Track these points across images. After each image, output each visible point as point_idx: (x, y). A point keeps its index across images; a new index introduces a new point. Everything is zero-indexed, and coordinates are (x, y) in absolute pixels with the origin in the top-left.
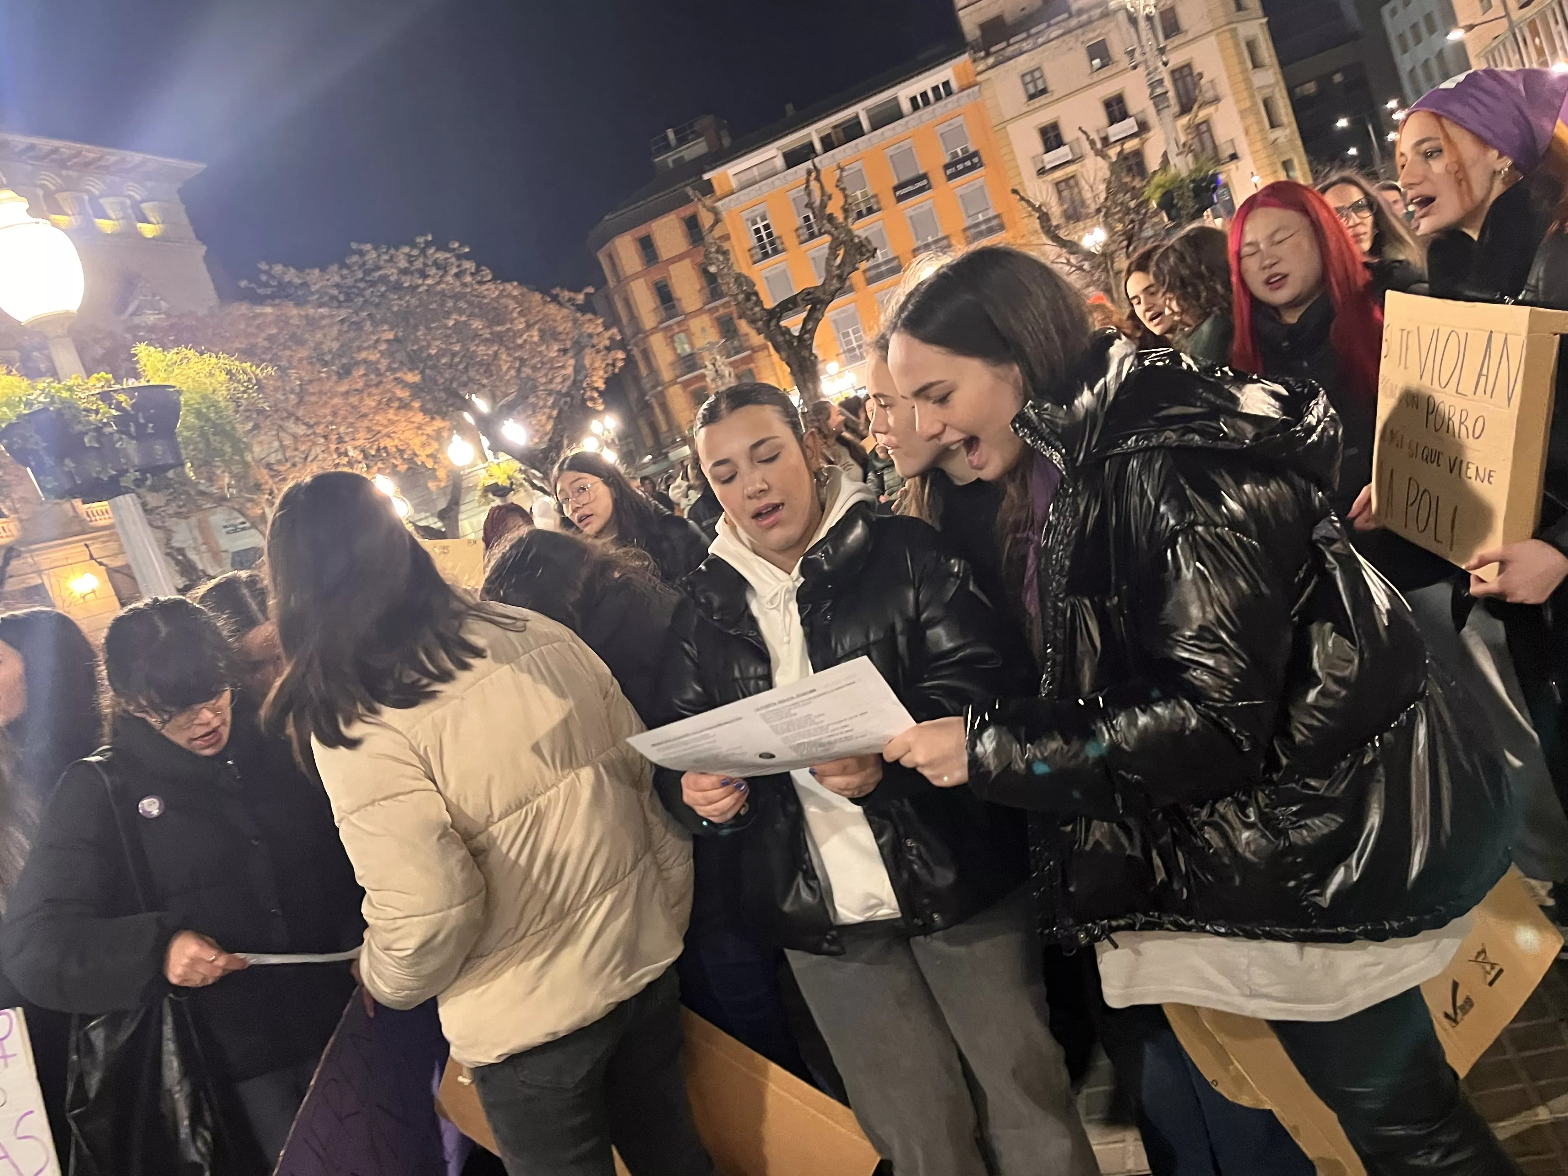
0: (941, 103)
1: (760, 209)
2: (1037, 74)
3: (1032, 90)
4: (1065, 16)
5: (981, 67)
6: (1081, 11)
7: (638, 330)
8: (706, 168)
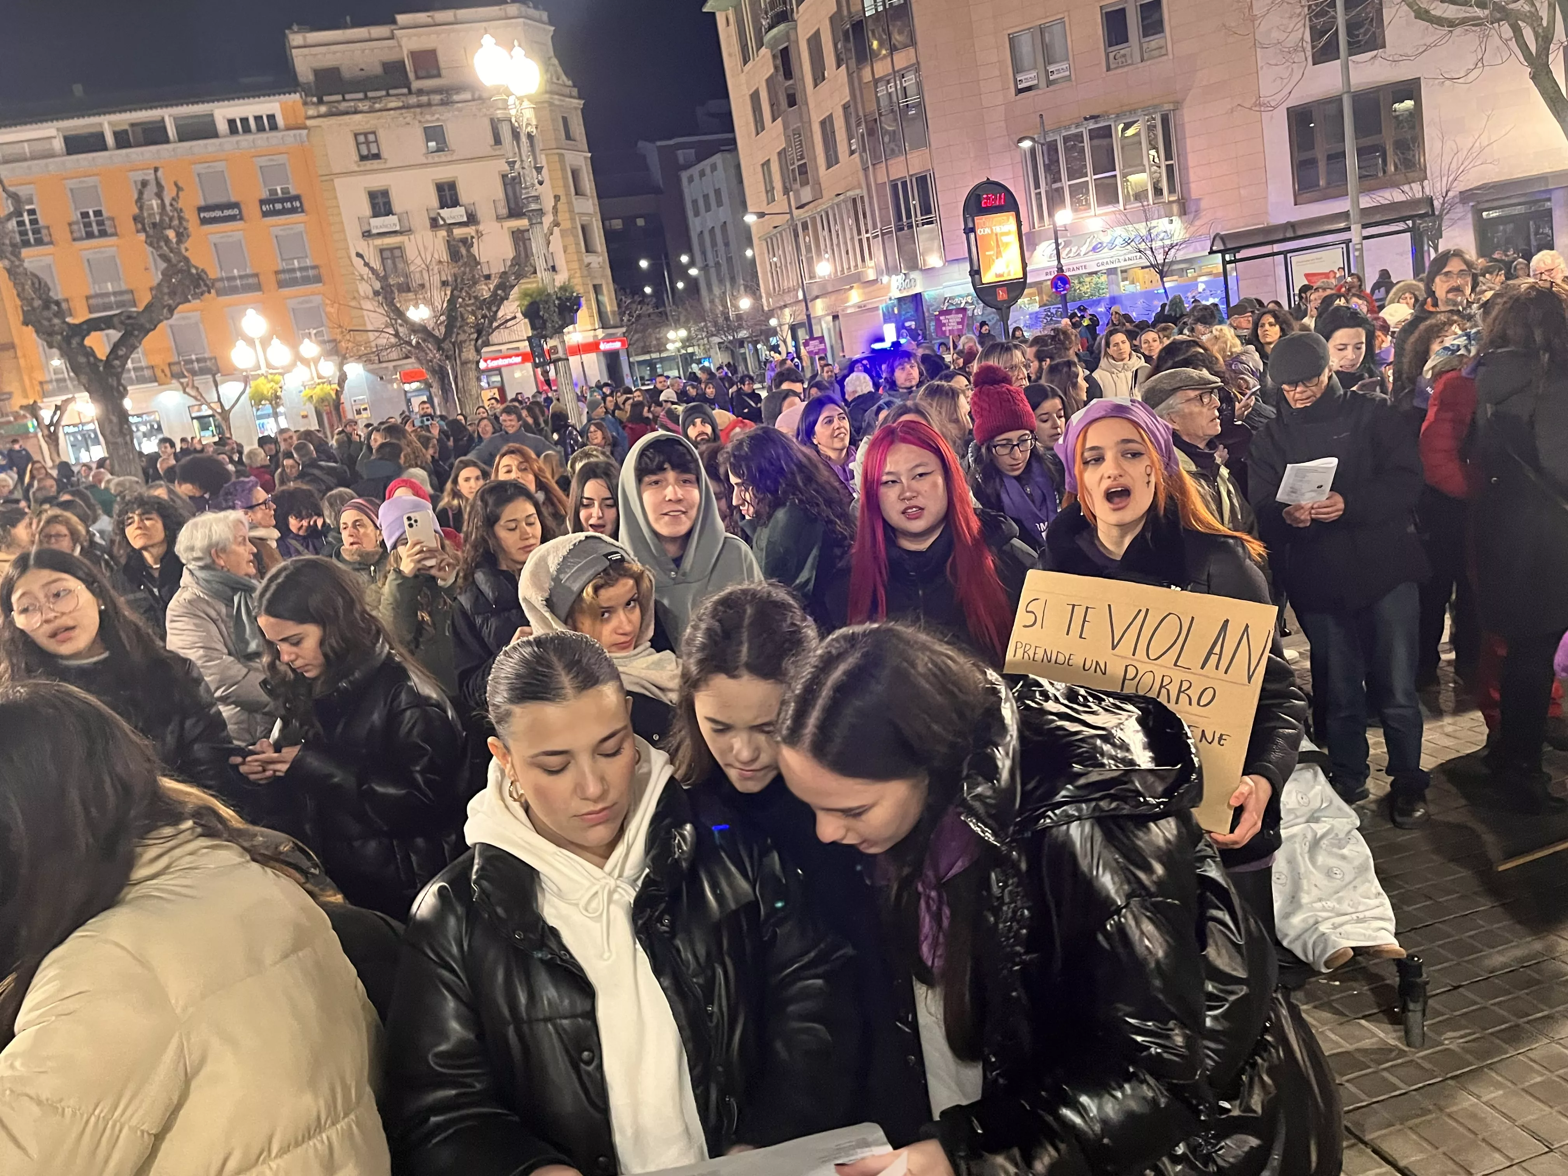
0: (263, 135)
1: (28, 189)
2: (371, 138)
3: (365, 152)
4: (405, 91)
5: (311, 112)
6: (420, 92)
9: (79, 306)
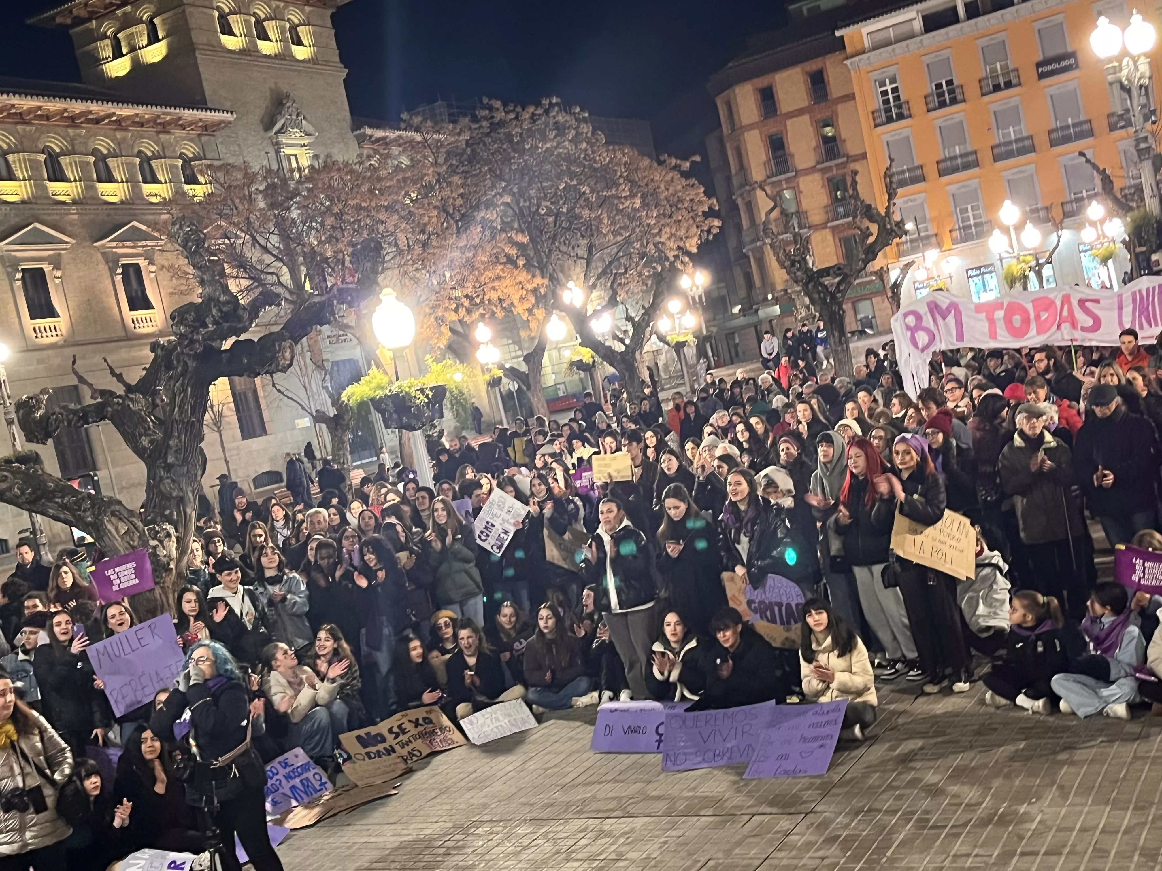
1: (892, 71)
7: (746, 181)
8: (840, 23)
9: (931, 171)
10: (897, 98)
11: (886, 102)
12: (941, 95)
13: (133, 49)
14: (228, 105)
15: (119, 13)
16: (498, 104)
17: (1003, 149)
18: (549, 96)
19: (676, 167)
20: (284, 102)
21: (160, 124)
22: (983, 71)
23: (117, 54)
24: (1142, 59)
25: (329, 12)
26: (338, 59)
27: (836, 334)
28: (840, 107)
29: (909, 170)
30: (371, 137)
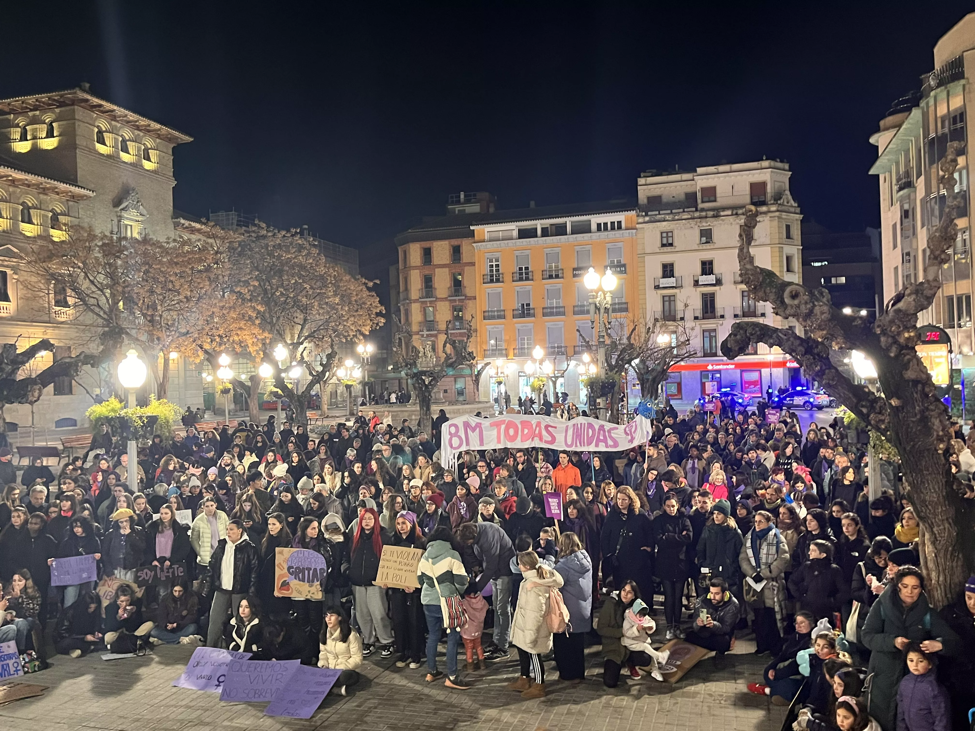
0: (613, 232)
1: (497, 255)
2: (670, 234)
3: (665, 241)
4: (694, 209)
6: (703, 210)
7: (407, 298)
8: (474, 223)
9: (509, 314)
10: (497, 271)
11: (492, 271)
12: (521, 274)
13: (34, 138)
14: (92, 186)
15: (31, 114)
16: (264, 225)
17: (549, 310)
18: (296, 228)
19: (365, 284)
20: (131, 192)
21: (42, 188)
22: (546, 267)
23: (24, 138)
24: (608, 294)
25: (172, 146)
26: (172, 174)
27: (425, 409)
28: (466, 268)
29: (498, 311)
30: (183, 224)
